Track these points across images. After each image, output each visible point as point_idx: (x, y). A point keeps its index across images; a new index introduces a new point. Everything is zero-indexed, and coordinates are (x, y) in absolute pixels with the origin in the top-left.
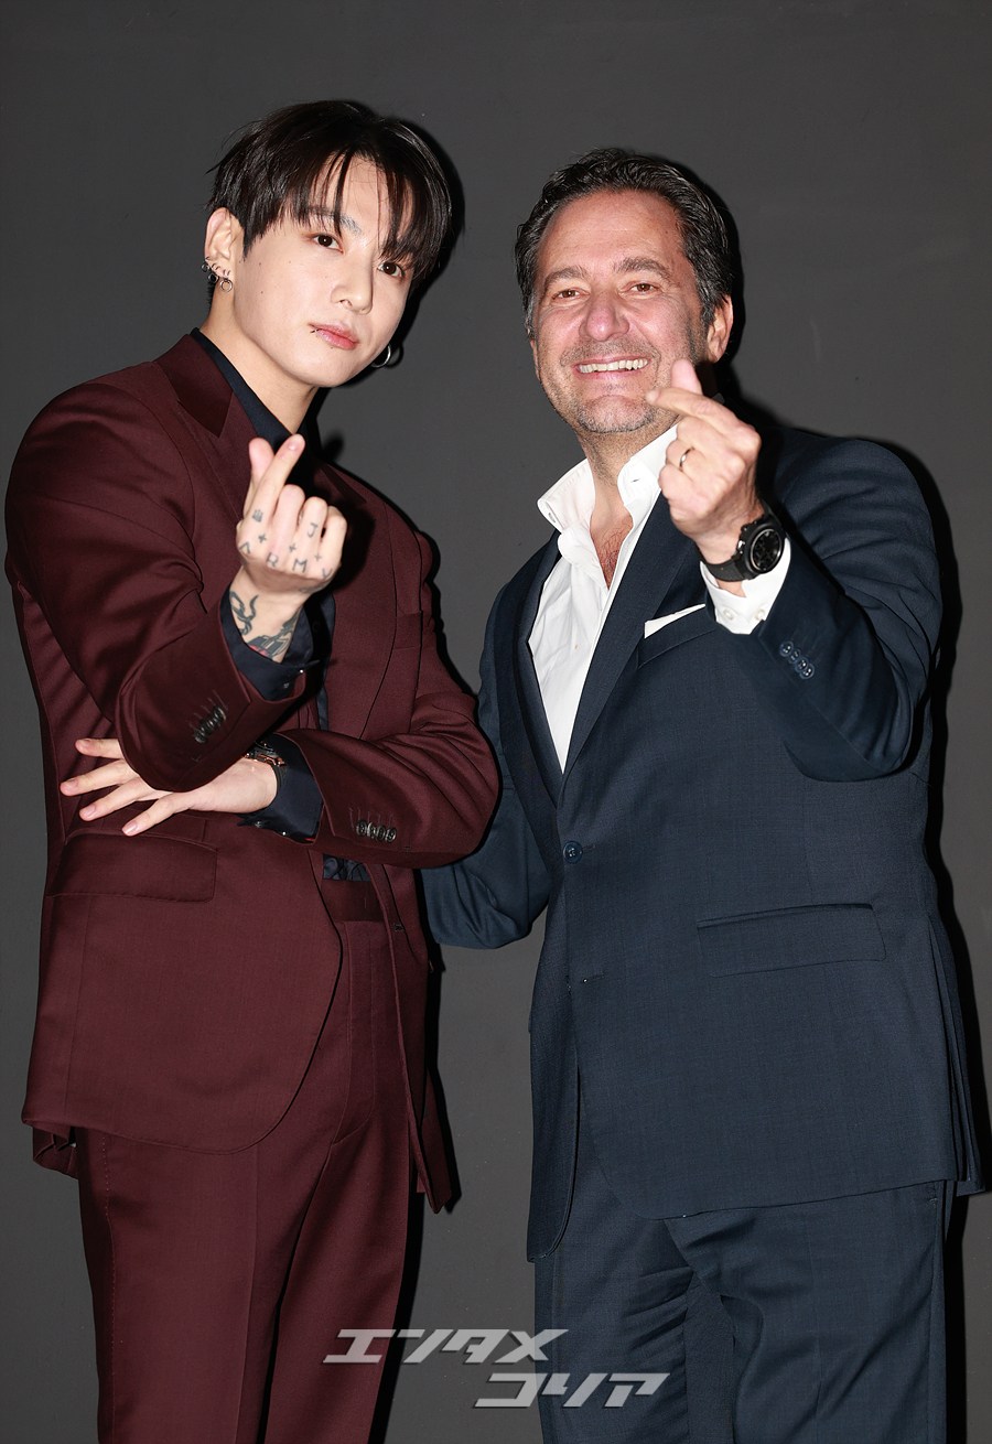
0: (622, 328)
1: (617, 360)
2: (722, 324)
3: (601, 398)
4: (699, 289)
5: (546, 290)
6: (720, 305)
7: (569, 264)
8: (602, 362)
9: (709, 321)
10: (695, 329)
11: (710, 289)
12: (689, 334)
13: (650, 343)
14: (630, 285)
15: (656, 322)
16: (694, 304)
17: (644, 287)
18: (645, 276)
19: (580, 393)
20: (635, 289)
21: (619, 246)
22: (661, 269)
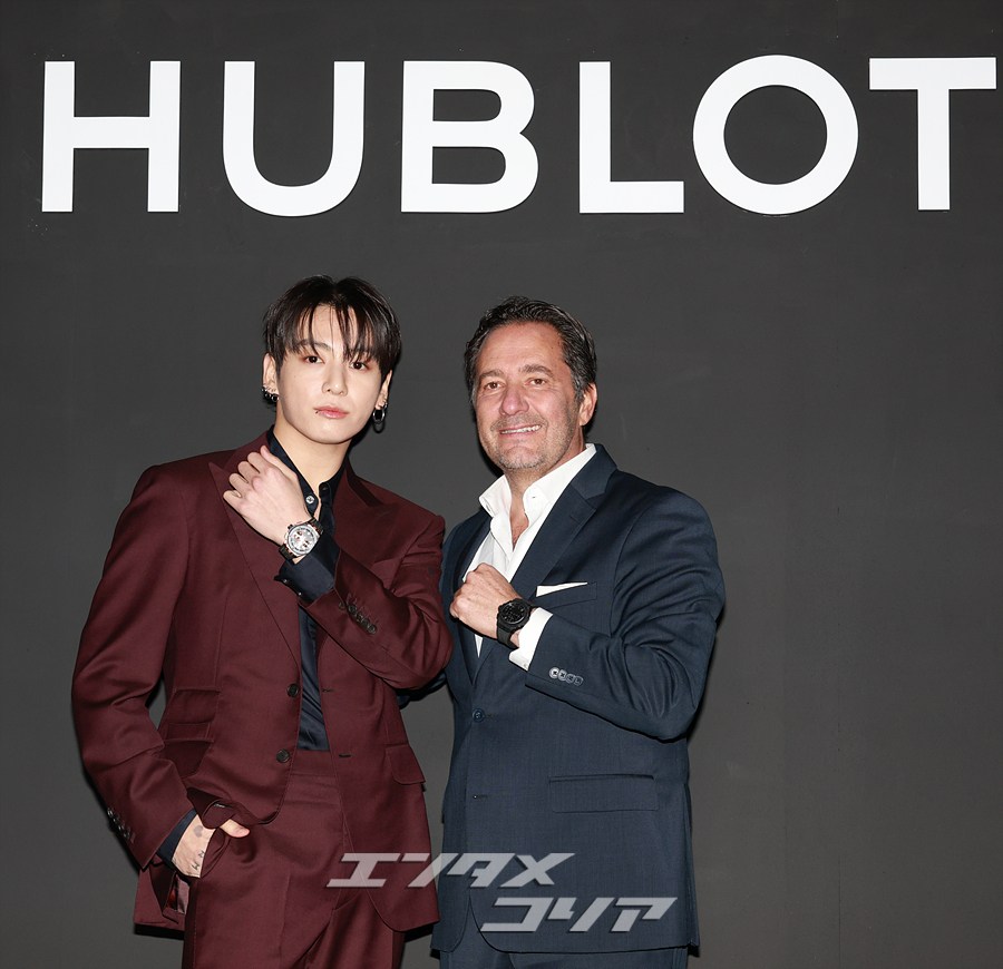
0: (525, 408)
1: (522, 427)
2: (589, 401)
3: (512, 448)
4: (574, 383)
5: (481, 382)
6: (587, 389)
7: (492, 369)
8: (515, 428)
9: (580, 400)
10: (571, 408)
11: (580, 381)
12: (567, 411)
13: (542, 416)
14: (530, 380)
15: (545, 404)
16: (571, 393)
17: (539, 381)
18: (540, 375)
19: (501, 446)
20: (533, 383)
21: (522, 357)
22: (548, 371)
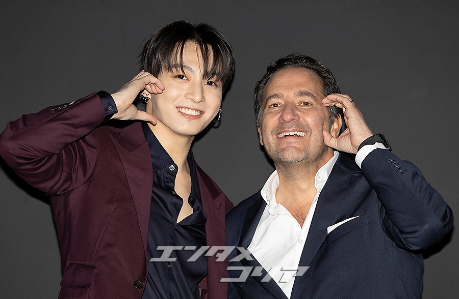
1: (294, 131)
2: (337, 125)
3: (286, 147)
5: (267, 104)
6: (337, 117)
7: (277, 92)
8: (288, 131)
9: (332, 123)
11: (333, 110)
13: (307, 126)
14: (301, 102)
15: (311, 118)
16: (326, 115)
17: (306, 104)
18: (308, 99)
19: (278, 145)
20: (302, 104)
21: (297, 86)
22: (314, 97)
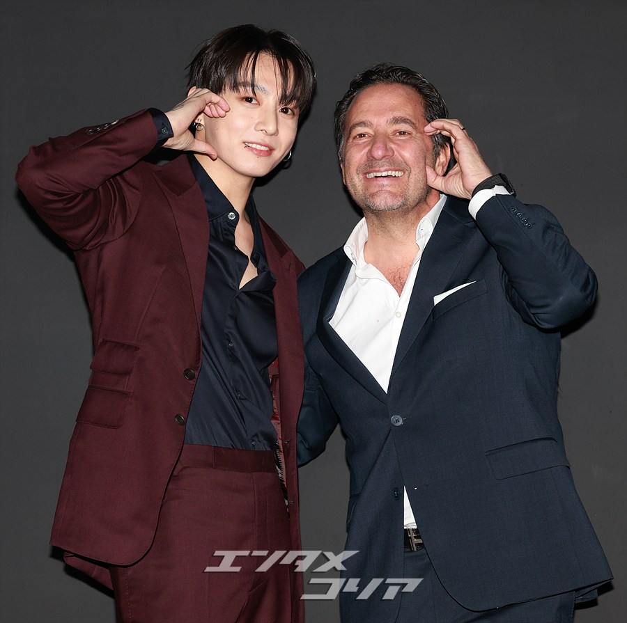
0: (390, 153)
1: (387, 171)
2: (444, 158)
3: (377, 192)
5: (350, 133)
6: (443, 147)
7: (363, 119)
8: (379, 172)
9: (437, 156)
10: (430, 156)
13: (405, 162)
14: (395, 132)
15: (409, 151)
17: (402, 133)
18: (404, 127)
19: (367, 189)
20: (398, 134)
21: (390, 111)
22: (412, 124)
